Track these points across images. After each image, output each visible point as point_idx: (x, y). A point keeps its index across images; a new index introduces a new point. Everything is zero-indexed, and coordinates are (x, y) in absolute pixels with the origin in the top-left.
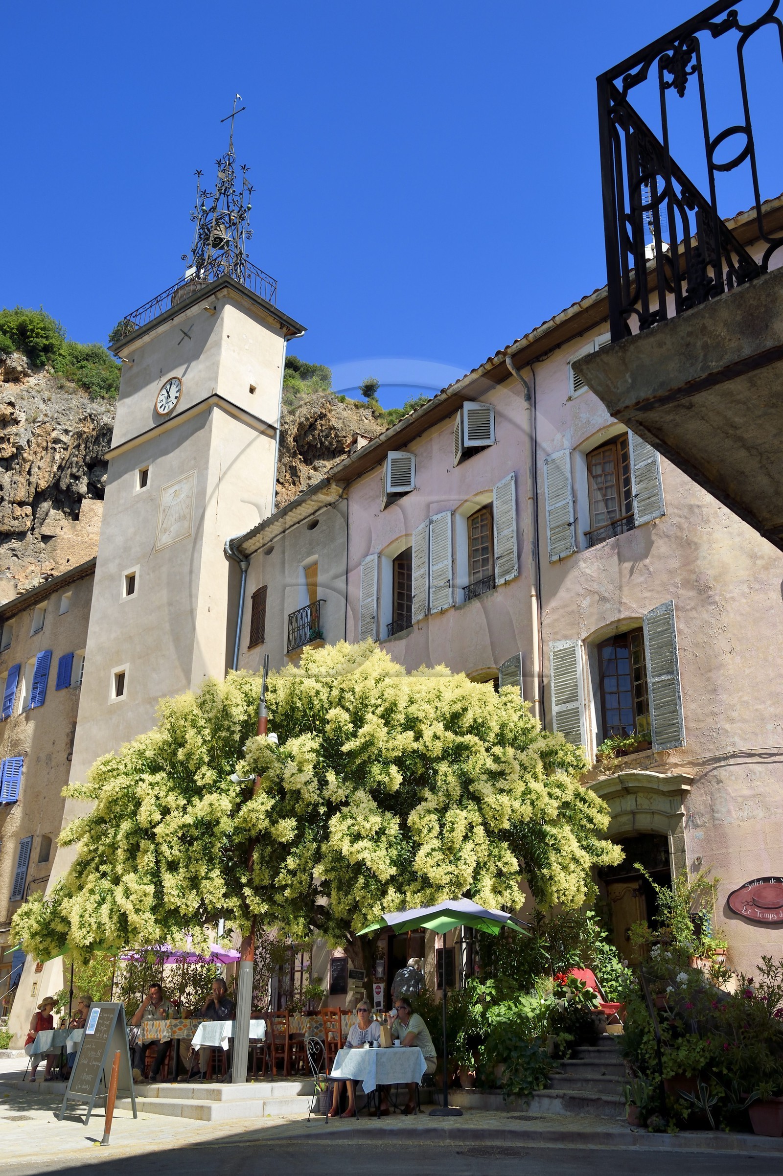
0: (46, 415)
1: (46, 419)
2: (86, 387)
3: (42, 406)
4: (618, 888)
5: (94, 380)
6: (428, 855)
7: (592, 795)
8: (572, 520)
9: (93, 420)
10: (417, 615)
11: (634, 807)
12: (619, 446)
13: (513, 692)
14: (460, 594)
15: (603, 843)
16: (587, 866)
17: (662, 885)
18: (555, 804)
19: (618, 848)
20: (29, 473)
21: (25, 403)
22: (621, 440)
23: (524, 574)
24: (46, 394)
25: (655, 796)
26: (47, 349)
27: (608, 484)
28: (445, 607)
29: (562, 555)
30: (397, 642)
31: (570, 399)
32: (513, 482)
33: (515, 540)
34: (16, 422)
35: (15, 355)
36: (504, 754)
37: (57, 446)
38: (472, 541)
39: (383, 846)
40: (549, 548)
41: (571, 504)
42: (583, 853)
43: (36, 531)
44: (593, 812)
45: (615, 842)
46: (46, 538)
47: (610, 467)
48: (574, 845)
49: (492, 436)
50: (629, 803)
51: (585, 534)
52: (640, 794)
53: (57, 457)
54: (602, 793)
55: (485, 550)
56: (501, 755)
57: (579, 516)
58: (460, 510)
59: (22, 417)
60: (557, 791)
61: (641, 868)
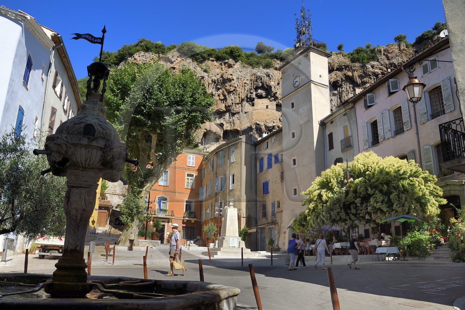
0: (241, 76)
1: (242, 77)
2: (251, 65)
3: (240, 74)
4: (446, 209)
5: (253, 63)
6: (396, 205)
7: (438, 187)
8: (426, 112)
9: (254, 75)
10: (380, 140)
11: (449, 189)
12: (439, 89)
13: (413, 161)
14: (393, 134)
15: (441, 199)
16: (437, 206)
17: (458, 208)
18: (428, 191)
19: (445, 200)
20: (239, 94)
21: (235, 73)
22: (439, 87)
23: (413, 128)
24: (240, 70)
25: (456, 186)
26: (239, 56)
27: (436, 100)
28: (389, 137)
29: (424, 122)
30: (375, 147)
31: (422, 77)
32: (407, 102)
33: (409, 118)
34: (233, 80)
35: (230, 60)
36: (413, 179)
37: (246, 85)
38: (395, 118)
39: (384, 204)
40: (420, 120)
41: (425, 107)
42: (436, 202)
43: (243, 111)
44: (438, 192)
45: (445, 198)
46: (246, 113)
47: (436, 95)
48: (434, 201)
49: (399, 88)
50: (448, 188)
51: (430, 115)
52: (451, 186)
53: (246, 88)
54: (440, 186)
55: (399, 120)
56: (412, 180)
57: (428, 110)
58: (391, 109)
59: (235, 78)
60: (428, 188)
61: (452, 205)
